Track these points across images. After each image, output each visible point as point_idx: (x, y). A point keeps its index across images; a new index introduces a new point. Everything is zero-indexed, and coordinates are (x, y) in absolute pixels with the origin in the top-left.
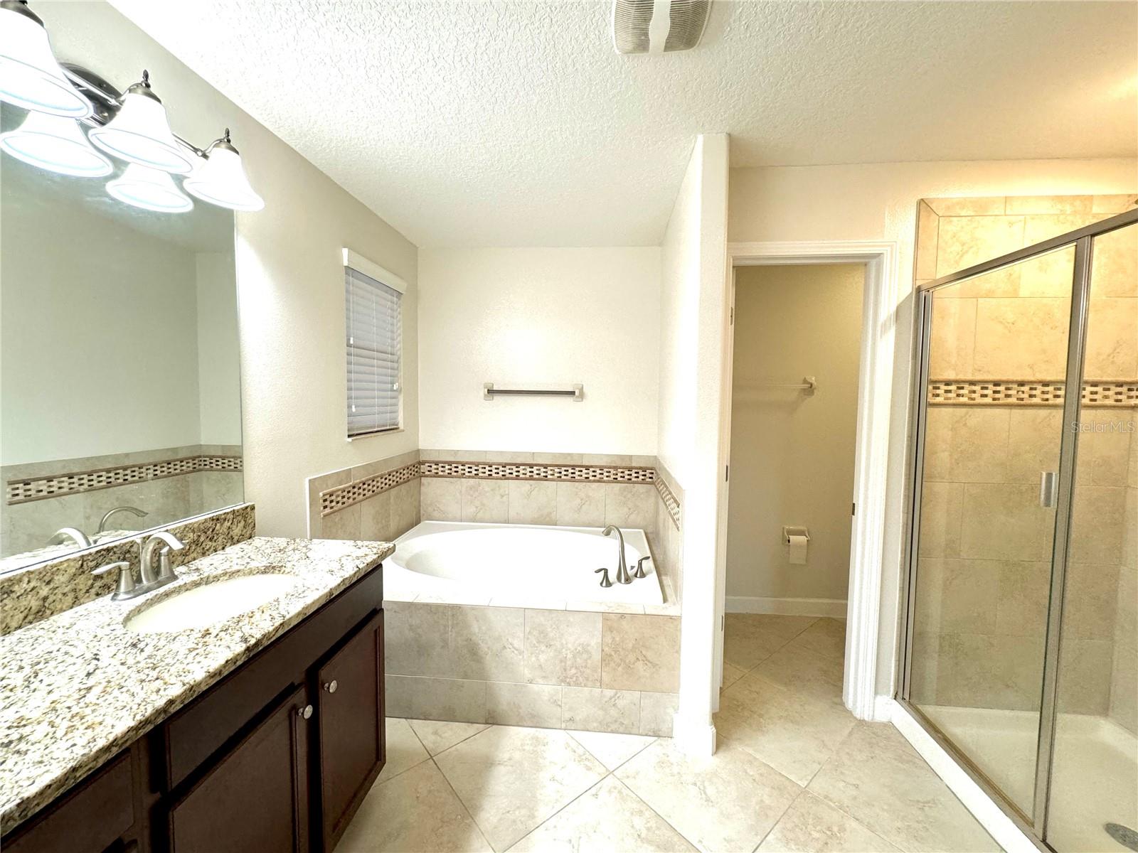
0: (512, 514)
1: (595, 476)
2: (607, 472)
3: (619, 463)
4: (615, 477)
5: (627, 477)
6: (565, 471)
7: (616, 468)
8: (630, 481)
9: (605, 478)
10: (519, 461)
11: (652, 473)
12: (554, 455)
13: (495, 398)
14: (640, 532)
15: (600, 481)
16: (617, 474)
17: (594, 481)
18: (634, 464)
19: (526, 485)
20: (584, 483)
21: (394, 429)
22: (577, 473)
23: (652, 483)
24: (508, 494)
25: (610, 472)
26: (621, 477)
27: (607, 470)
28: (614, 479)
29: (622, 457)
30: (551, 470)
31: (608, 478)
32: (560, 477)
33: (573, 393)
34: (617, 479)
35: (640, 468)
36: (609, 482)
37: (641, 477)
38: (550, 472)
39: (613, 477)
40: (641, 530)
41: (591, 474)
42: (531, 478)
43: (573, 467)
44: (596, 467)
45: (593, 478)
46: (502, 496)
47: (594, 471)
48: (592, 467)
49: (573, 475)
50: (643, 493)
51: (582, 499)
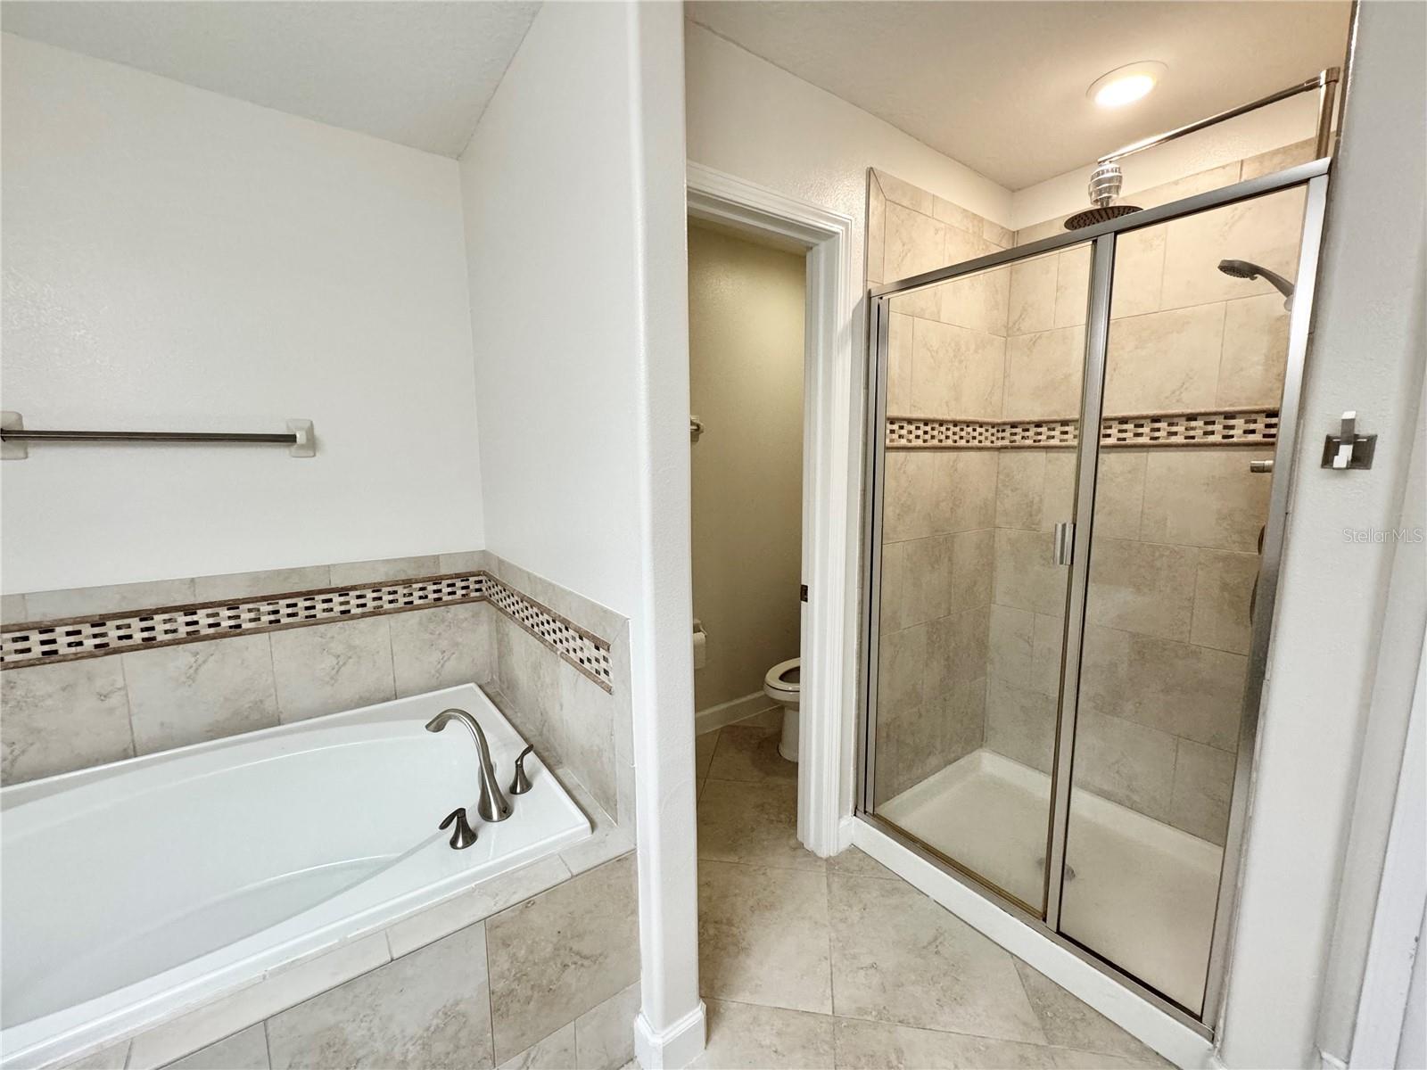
0: (144, 729)
1: (364, 605)
2: (390, 593)
3: (411, 573)
4: (407, 599)
5: (432, 596)
6: (289, 606)
7: (407, 583)
8: (439, 603)
9: (387, 606)
10: (147, 603)
11: (480, 582)
12: (255, 578)
13: (31, 451)
14: (472, 687)
15: (377, 612)
16: (411, 594)
17: (363, 615)
18: (444, 571)
19: (182, 657)
20: (340, 624)
22: (320, 606)
23: (483, 599)
24: (124, 688)
25: (395, 592)
26: (421, 598)
27: (391, 589)
28: (406, 603)
29: (419, 561)
30: (250, 611)
31: (392, 606)
32: (278, 621)
33: (289, 439)
34: (411, 603)
35: (457, 576)
36: (398, 611)
37: (460, 593)
38: (246, 616)
39: (402, 600)
40: (472, 685)
41: (354, 602)
42: (193, 637)
43: (309, 595)
44: (364, 587)
45: (360, 610)
46: (103, 697)
47: (359, 597)
48: (354, 588)
49: (312, 612)
50: (466, 619)
51: (339, 656)
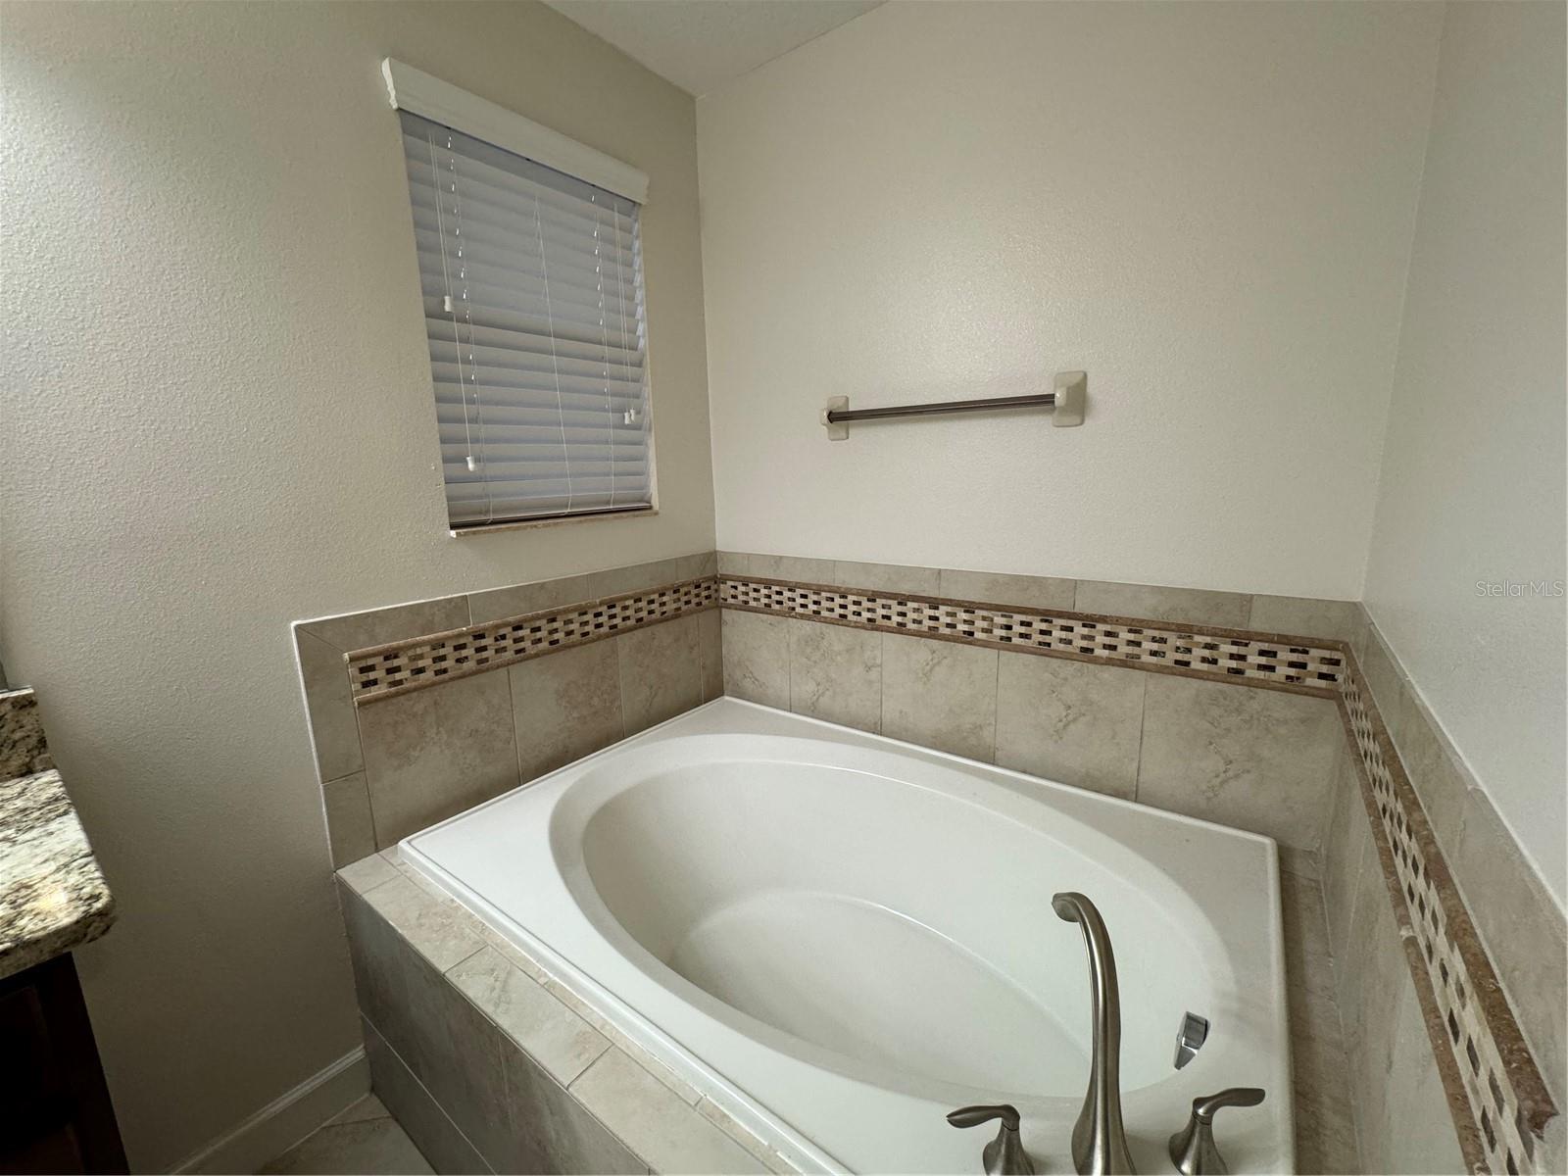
0: (890, 712)
1: (1113, 648)
2: (1154, 640)
3: (1196, 616)
4: (1179, 656)
5: (1226, 663)
6: (1022, 623)
7: (1186, 630)
8: (1237, 678)
9: (1146, 658)
10: (905, 588)
11: (1337, 663)
12: (994, 580)
13: (852, 432)
14: (1263, 846)
15: (1130, 663)
16: (1189, 651)
17: (1109, 662)
18: (1257, 625)
19: (921, 651)
20: (1077, 664)
21: (640, 508)
22: (1057, 634)
23: (1332, 695)
24: (881, 666)
25: (1163, 641)
26: (1204, 660)
27: (1157, 634)
28: (1177, 662)
29: (1214, 600)
30: (984, 618)
31: (1154, 660)
32: (1009, 639)
33: (1045, 401)
34: (1187, 664)
35: (1283, 640)
36: (1161, 670)
37: (1283, 671)
38: (980, 624)
39: (1172, 656)
40: (1267, 841)
41: (1100, 639)
42: (933, 633)
43: (1047, 616)
44: (1118, 621)
45: (1106, 653)
46: (869, 669)
47: (1108, 634)
48: (1103, 619)
49: (1047, 639)
50: (1286, 722)
51: (1070, 707)
